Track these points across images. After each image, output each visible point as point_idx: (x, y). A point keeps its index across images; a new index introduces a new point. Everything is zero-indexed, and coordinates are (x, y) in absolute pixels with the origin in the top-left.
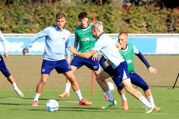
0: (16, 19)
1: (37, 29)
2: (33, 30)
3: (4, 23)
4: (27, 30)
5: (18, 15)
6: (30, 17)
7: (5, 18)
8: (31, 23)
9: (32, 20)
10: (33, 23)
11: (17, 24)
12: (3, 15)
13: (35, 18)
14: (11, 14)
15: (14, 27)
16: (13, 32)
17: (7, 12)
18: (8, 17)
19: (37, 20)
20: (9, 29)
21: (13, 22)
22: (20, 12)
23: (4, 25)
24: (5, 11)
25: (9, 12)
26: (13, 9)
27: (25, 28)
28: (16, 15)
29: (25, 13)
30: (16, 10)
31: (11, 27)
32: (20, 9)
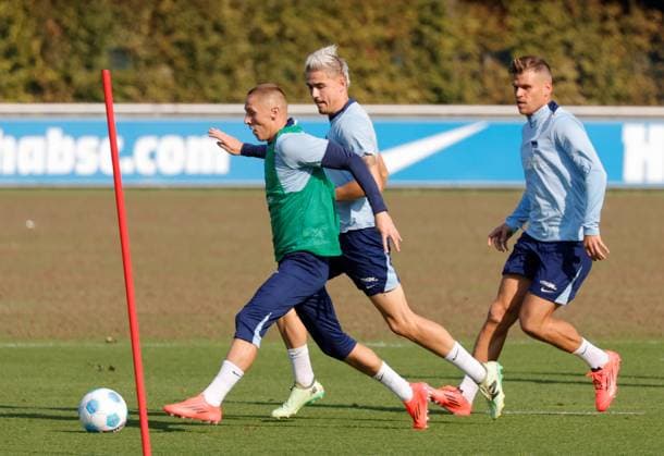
0: (84, 47)
1: (165, 87)
2: (152, 90)
3: (40, 63)
4: (130, 90)
5: (92, 32)
6: (136, 42)
7: (45, 47)
8: (142, 64)
9: (143, 53)
10: (149, 63)
11: (89, 67)
12: (37, 35)
13: (156, 45)
14: (65, 30)
15: (81, 78)
16: (81, 96)
17: (51, 24)
18: (55, 41)
19: (163, 53)
20: (62, 86)
21: (75, 61)
22: (97, 22)
23: (43, 72)
24: (41, 21)
25: (58, 21)
26: (72, 11)
27: (123, 83)
28: (83, 33)
29: (117, 27)
30: (80, 13)
31: (68, 80)
32: (94, 12)
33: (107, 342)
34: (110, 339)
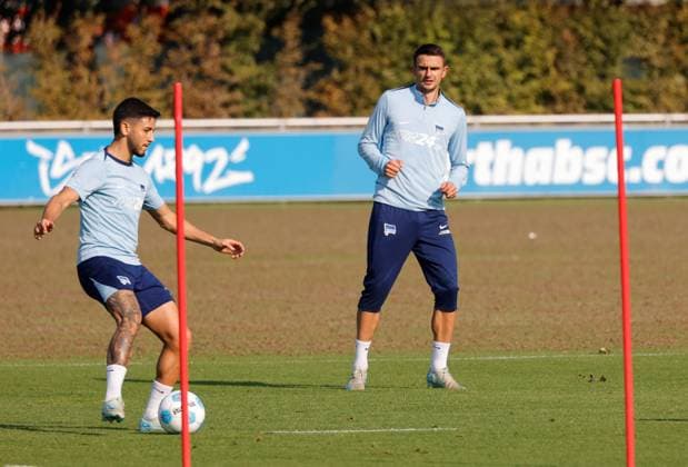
0: (599, 57)
1: (678, 95)
2: (664, 99)
3: (553, 72)
4: (643, 100)
5: (607, 41)
6: (652, 51)
7: (559, 56)
8: (656, 73)
9: (657, 62)
10: (663, 72)
11: (603, 77)
12: (552, 45)
13: (671, 54)
14: (581, 39)
15: (594, 87)
16: (591, 107)
17: (567, 34)
18: (570, 52)
19: (678, 62)
20: (575, 96)
21: (588, 71)
22: (614, 32)
23: (556, 82)
24: (557, 30)
25: (574, 31)
26: (588, 21)
27: (635, 93)
28: (599, 43)
29: (633, 36)
30: (597, 23)
31: (581, 90)
32: (611, 21)
33: (601, 352)
34: (603, 349)
